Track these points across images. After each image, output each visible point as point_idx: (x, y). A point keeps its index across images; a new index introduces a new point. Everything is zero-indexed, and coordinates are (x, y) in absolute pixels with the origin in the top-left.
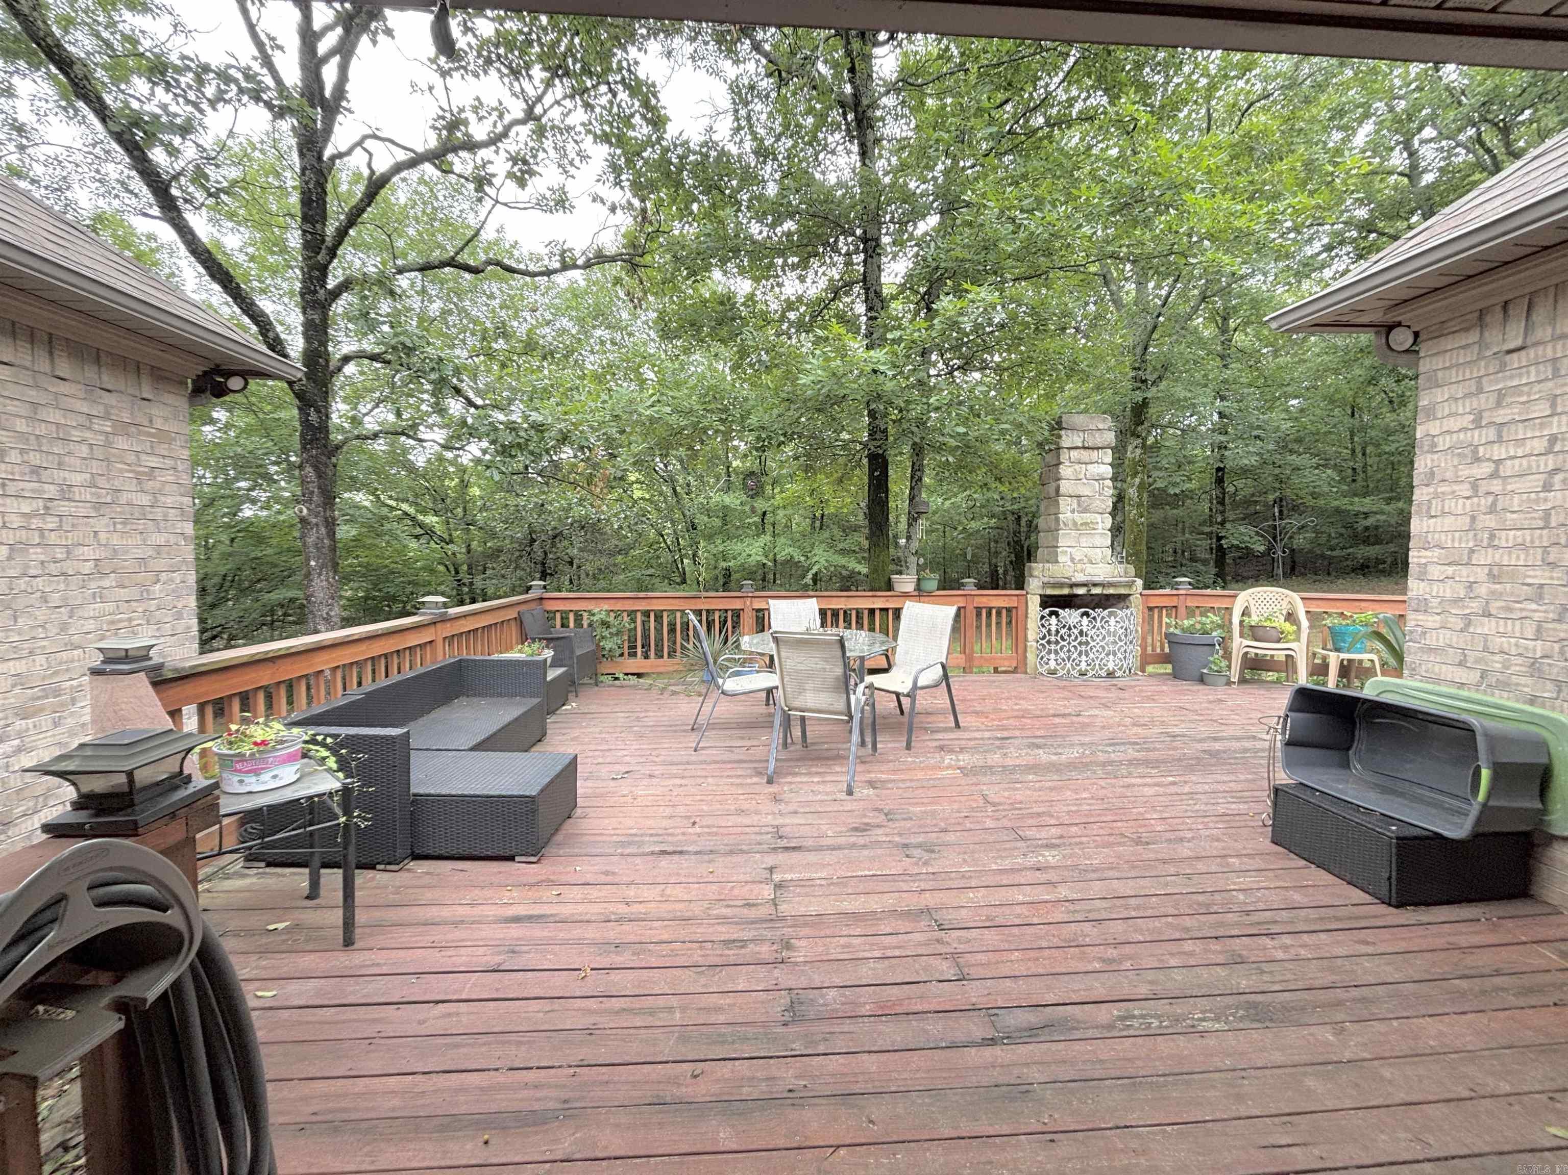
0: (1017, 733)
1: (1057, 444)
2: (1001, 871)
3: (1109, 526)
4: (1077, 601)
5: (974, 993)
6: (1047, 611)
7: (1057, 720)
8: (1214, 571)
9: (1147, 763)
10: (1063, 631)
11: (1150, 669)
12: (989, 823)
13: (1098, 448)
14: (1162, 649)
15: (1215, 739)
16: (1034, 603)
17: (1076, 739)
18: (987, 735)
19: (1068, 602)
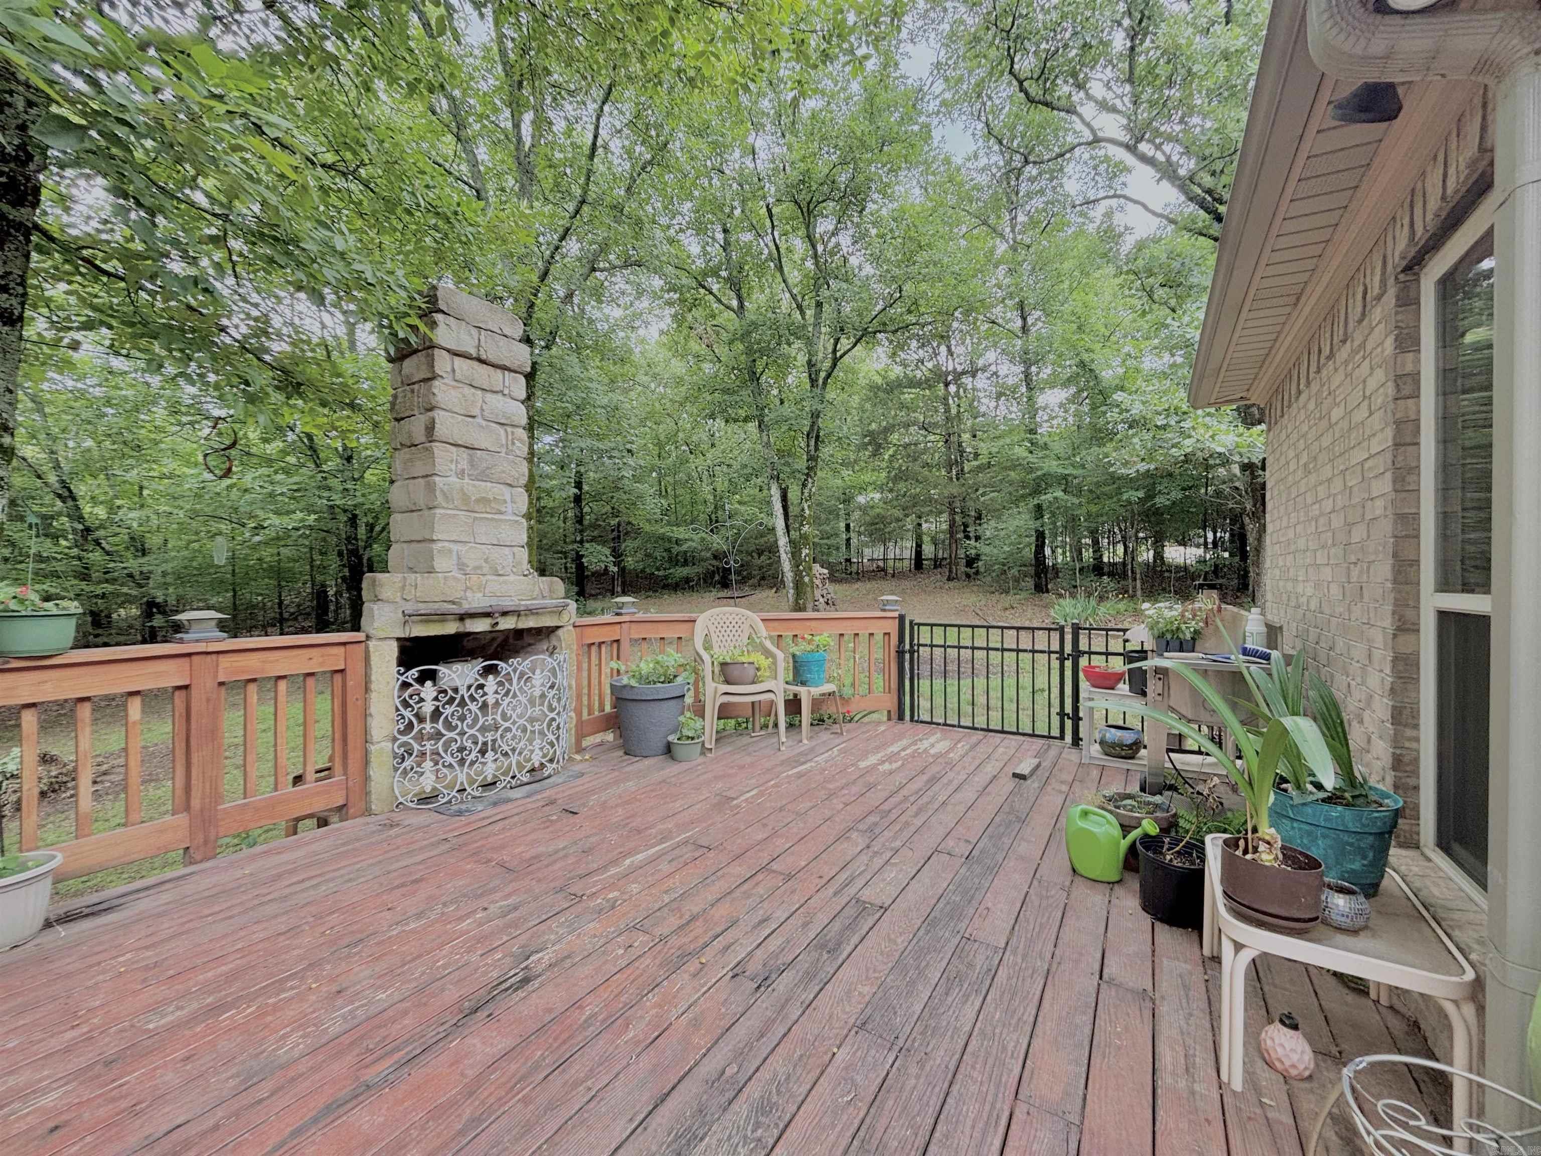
1: (428, 340)
3: (524, 508)
4: (474, 646)
6: (414, 672)
10: (447, 710)
11: (588, 742)
13: (504, 368)
14: (602, 709)
16: (384, 660)
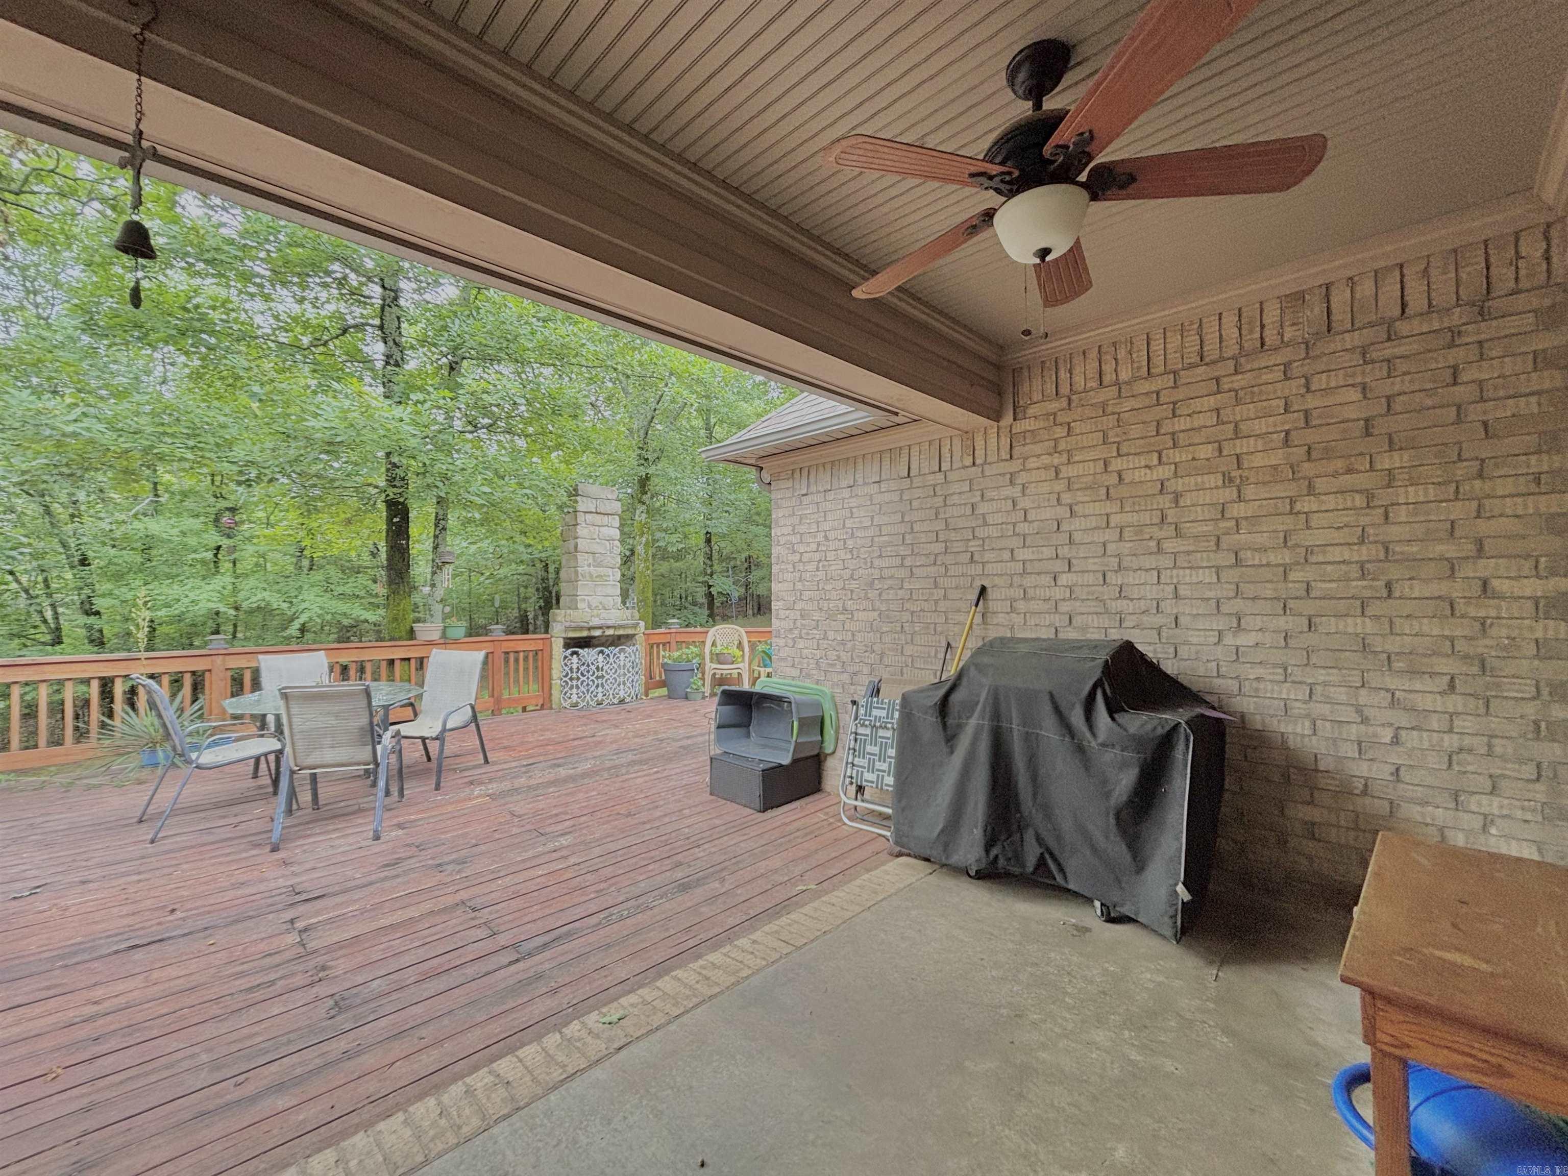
0: (541, 758)
1: (574, 507)
2: (523, 861)
3: (618, 578)
4: (594, 641)
5: (503, 940)
6: (570, 651)
7: (576, 743)
8: (707, 612)
9: (641, 762)
10: (582, 668)
11: (651, 693)
12: (515, 830)
13: (608, 514)
14: (660, 676)
15: (688, 738)
16: (558, 646)
17: (589, 755)
18: (514, 764)
19: (585, 643)
